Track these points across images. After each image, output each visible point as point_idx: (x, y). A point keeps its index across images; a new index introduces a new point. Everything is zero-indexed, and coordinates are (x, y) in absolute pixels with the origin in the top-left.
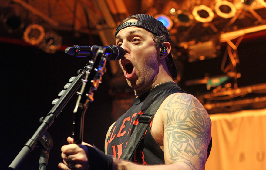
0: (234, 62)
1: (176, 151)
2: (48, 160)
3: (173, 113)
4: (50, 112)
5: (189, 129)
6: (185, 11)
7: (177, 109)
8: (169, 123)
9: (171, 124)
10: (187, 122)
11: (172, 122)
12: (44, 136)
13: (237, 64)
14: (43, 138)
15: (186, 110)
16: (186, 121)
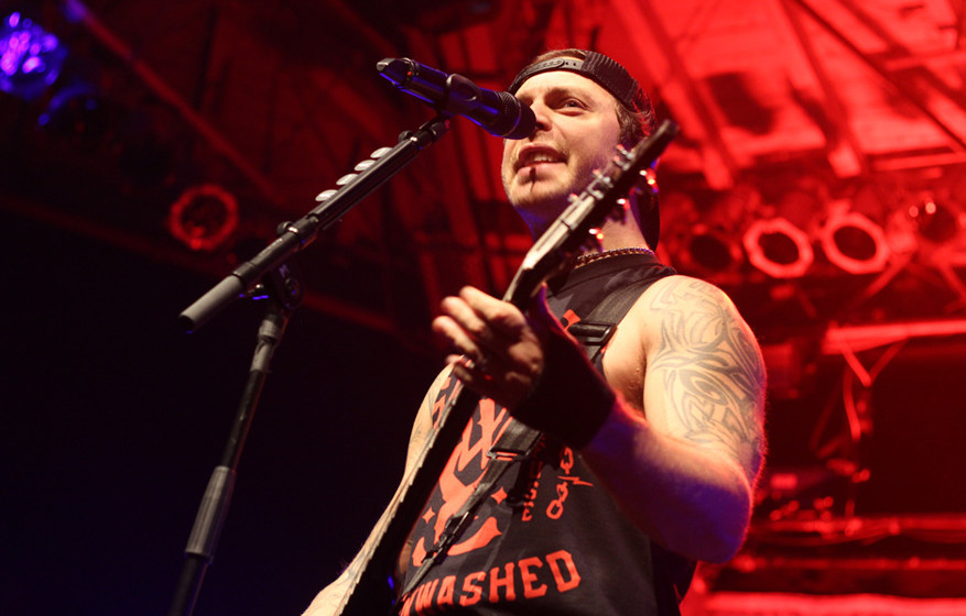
0: (856, 428)
1: (701, 420)
2: (283, 332)
3: (682, 322)
4: (311, 212)
5: (728, 372)
6: (721, 228)
7: (692, 313)
8: (668, 348)
9: (673, 350)
10: (723, 351)
11: (678, 347)
12: (284, 266)
13: (863, 434)
14: (282, 270)
15: (717, 321)
16: (719, 347)
